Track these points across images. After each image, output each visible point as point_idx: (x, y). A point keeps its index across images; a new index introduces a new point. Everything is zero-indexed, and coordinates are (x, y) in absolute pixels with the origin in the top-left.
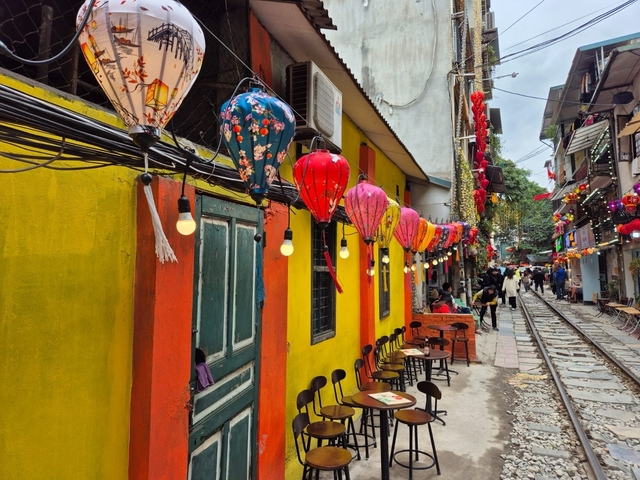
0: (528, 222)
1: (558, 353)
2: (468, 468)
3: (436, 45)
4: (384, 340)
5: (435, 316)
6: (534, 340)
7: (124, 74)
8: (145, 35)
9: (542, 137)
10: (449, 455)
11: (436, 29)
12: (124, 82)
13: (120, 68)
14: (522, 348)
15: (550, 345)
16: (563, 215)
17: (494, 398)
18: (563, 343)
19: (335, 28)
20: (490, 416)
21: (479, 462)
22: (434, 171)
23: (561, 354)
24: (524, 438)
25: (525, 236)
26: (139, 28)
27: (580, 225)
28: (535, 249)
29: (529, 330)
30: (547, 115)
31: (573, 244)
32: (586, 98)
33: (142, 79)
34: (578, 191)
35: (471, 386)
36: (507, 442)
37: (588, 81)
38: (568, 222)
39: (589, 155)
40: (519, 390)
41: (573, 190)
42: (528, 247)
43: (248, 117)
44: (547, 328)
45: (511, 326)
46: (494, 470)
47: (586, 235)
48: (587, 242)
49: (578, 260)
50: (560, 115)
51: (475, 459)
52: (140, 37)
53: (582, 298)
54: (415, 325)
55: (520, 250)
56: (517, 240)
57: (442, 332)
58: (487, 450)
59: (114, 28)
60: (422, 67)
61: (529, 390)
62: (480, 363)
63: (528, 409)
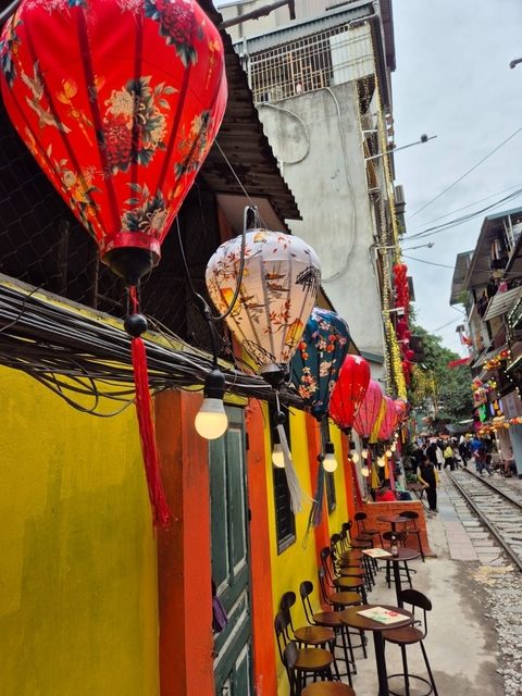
0: (445, 390)
1: (513, 539)
2: (467, 690)
3: (355, 219)
4: (336, 538)
5: (379, 505)
6: (484, 525)
7: (270, 317)
8: (294, 279)
9: (453, 302)
10: (442, 674)
11: (354, 204)
12: (269, 323)
13: (268, 312)
14: (474, 535)
15: (502, 529)
16: (485, 381)
17: (464, 599)
18: (514, 525)
19: (301, 219)
20: (469, 622)
21: (477, 681)
22: (365, 345)
23: (517, 539)
24: (515, 646)
25: (441, 405)
26: (290, 274)
27: (504, 393)
28: (454, 418)
29: (474, 513)
30: (455, 281)
31: (499, 413)
32: (497, 264)
33: (286, 321)
34: (499, 358)
35: (435, 587)
36: (498, 654)
37: (497, 248)
38: (491, 390)
39: (507, 320)
40: (488, 587)
41: (495, 357)
42: (446, 416)
43: (315, 335)
44: (491, 510)
45: (451, 509)
46: (496, 690)
47: (513, 403)
48: (515, 411)
49: (506, 430)
50: (471, 281)
51: (472, 678)
52: (290, 282)
53: (515, 472)
54: (360, 517)
55: (437, 420)
56: (433, 409)
57: (393, 524)
58: (481, 666)
59: (268, 275)
60: (343, 241)
61: (500, 586)
62: (435, 557)
63: (507, 609)
